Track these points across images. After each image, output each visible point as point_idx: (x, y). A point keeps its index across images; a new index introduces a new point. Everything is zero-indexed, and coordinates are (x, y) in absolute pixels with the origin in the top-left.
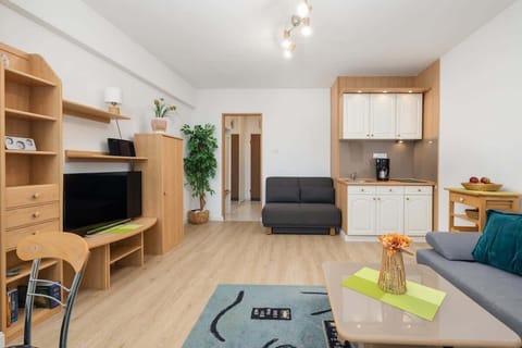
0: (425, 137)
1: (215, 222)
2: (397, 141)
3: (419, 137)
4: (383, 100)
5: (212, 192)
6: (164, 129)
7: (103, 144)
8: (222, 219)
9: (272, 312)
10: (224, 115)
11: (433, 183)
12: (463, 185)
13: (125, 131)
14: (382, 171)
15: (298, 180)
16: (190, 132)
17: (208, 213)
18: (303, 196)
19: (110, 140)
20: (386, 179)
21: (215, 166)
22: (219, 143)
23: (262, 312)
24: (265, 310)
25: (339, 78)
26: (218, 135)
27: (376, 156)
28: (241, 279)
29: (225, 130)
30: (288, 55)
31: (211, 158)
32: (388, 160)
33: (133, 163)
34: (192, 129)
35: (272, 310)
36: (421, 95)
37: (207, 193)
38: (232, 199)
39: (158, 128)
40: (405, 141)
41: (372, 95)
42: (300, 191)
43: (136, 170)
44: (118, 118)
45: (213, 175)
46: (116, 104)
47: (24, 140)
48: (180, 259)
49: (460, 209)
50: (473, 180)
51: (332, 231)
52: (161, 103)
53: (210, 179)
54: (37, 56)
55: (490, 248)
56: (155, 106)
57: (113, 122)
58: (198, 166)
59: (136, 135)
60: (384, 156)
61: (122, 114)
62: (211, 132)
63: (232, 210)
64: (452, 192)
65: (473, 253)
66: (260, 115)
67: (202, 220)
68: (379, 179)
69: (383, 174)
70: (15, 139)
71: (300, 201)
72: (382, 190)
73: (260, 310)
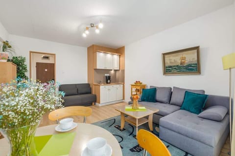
0: (120, 69)
2: (111, 70)
3: (118, 69)
10: (31, 52)
11: (123, 83)
12: (135, 83)
14: (108, 80)
15: (76, 85)
18: (79, 92)
20: (110, 83)
25: (93, 45)
27: (106, 75)
32: (110, 76)
36: (119, 56)
40: (114, 70)
41: (106, 54)
42: (77, 90)
49: (134, 89)
50: (137, 82)
51: (93, 104)
60: (108, 75)
64: (132, 85)
66: (54, 55)
68: (108, 83)
69: (109, 81)
71: (78, 94)
72: (108, 87)
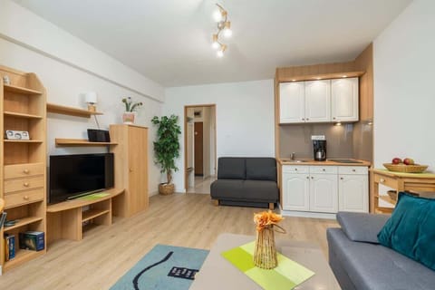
0: (362, 119)
1: (178, 193)
2: (335, 124)
3: (355, 118)
4: (318, 86)
5: (176, 169)
6: (132, 121)
7: (84, 133)
8: (184, 191)
9: (187, 272)
10: (186, 107)
11: (369, 163)
12: (385, 165)
13: (102, 123)
14: (321, 152)
15: (245, 159)
16: (158, 122)
17: (173, 186)
18: (249, 174)
19: (89, 131)
20: (323, 160)
21: (178, 148)
22: (182, 130)
23: (179, 272)
24: (182, 269)
25: (277, 69)
26: (181, 124)
27: (313, 138)
28: (176, 242)
29: (188, 120)
30: (220, 54)
31: (175, 141)
32: (325, 142)
33: (109, 147)
34: (160, 120)
35: (188, 270)
36: (357, 79)
37: (173, 170)
38: (196, 175)
39: (127, 120)
40: (343, 124)
41: (306, 82)
42: (246, 170)
43: (111, 152)
44: (95, 114)
45: (178, 155)
46: (93, 104)
47: (21, 132)
48: (138, 222)
50: (396, 161)
51: (272, 205)
52: (128, 101)
53: (175, 159)
54: (32, 74)
55: (394, 232)
56: (124, 104)
57: (92, 116)
58: (165, 148)
59: (111, 126)
60: (322, 138)
61: (97, 111)
62: (175, 121)
63: (195, 184)
65: (378, 236)
66: (214, 106)
67: (169, 191)
68: (316, 159)
69: (320, 155)
70: (14, 132)
71: (245, 178)
72: (316, 169)
73: (178, 269)
